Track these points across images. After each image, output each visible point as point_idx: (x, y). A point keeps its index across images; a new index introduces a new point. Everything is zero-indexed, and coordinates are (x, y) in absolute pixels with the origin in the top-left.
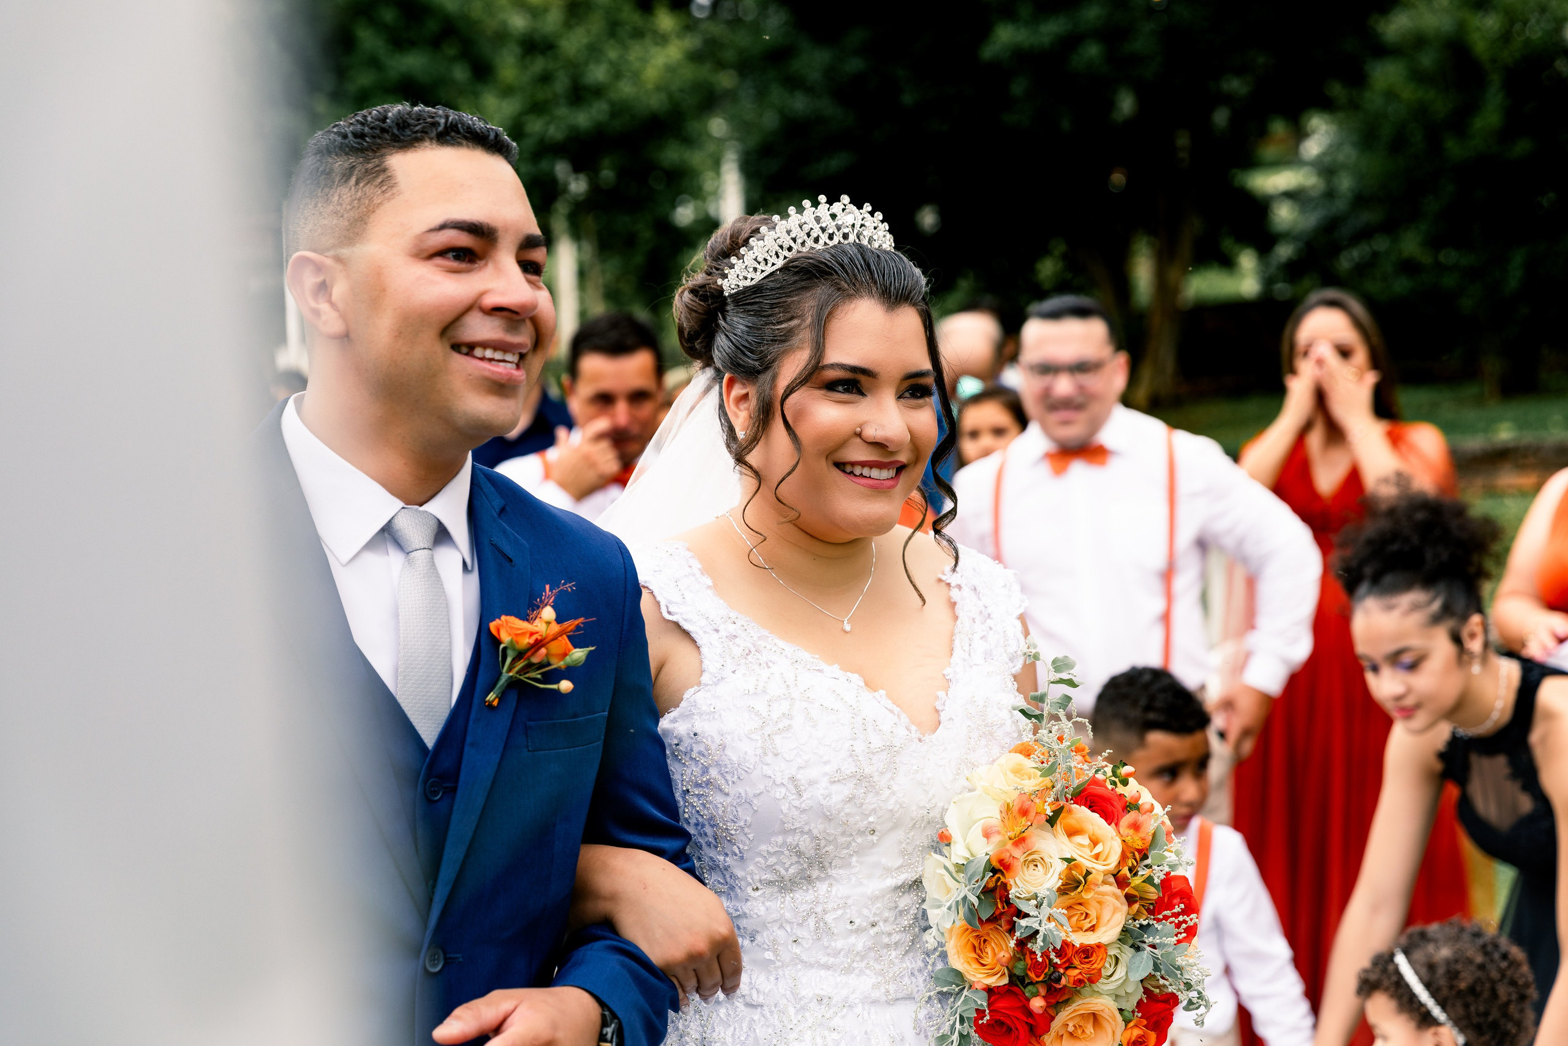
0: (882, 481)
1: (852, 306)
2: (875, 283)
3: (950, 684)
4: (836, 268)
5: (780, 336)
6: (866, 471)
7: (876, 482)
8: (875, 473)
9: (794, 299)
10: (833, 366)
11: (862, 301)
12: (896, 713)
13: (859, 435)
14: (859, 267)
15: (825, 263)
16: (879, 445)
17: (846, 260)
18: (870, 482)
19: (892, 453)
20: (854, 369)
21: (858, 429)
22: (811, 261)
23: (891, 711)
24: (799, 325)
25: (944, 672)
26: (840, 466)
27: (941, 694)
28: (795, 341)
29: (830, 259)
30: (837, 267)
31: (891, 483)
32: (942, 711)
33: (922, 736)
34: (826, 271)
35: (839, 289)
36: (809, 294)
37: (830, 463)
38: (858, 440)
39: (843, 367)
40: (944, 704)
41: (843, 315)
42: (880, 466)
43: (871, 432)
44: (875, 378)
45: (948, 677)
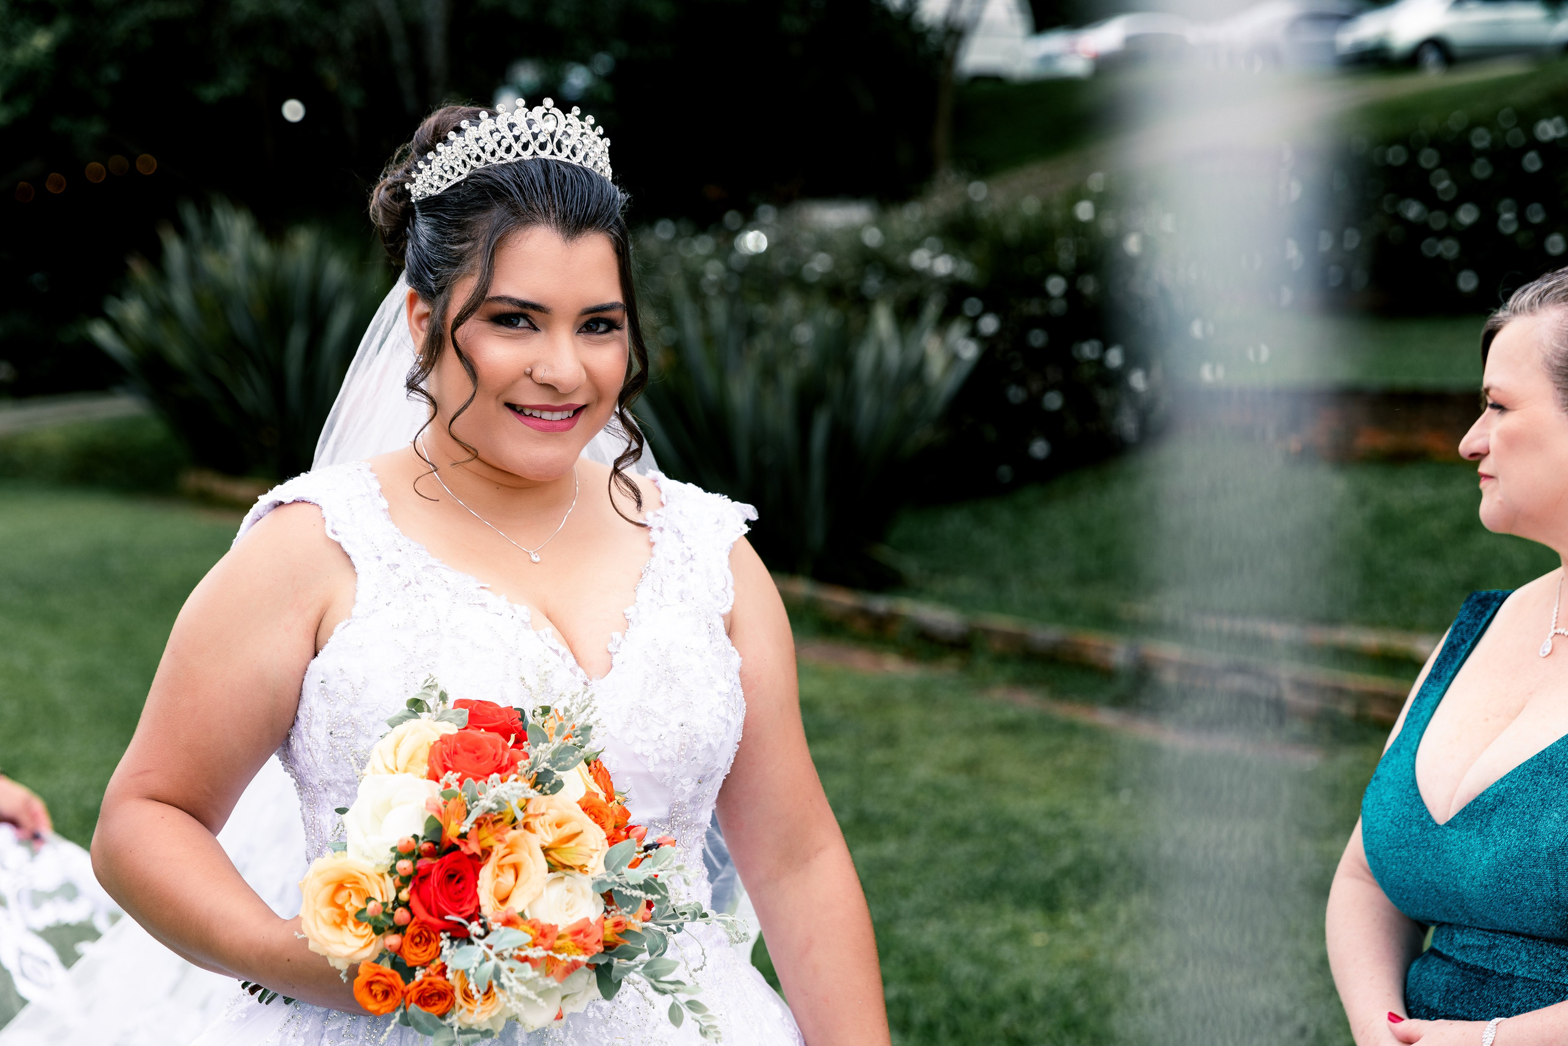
0: (554, 423)
1: (527, 234)
2: (555, 211)
3: (630, 624)
4: (513, 192)
5: (453, 258)
6: (536, 413)
7: (548, 424)
8: (547, 415)
9: (469, 219)
10: (500, 299)
11: (538, 229)
12: (561, 653)
13: (530, 375)
14: (539, 190)
15: (501, 184)
16: (548, 387)
17: (526, 181)
18: (541, 423)
19: (564, 395)
20: (524, 304)
21: (529, 370)
22: (488, 180)
23: (557, 652)
24: (471, 249)
25: (626, 611)
26: (511, 406)
27: (617, 635)
28: (467, 267)
29: (508, 179)
30: (514, 189)
31: (565, 424)
32: (615, 653)
33: (588, 680)
34: (501, 193)
35: (514, 214)
36: (484, 216)
37: (501, 404)
38: (528, 381)
39: (511, 300)
40: (619, 646)
41: (516, 243)
42: (552, 409)
43: (542, 373)
44: (547, 313)
45: (627, 617)
